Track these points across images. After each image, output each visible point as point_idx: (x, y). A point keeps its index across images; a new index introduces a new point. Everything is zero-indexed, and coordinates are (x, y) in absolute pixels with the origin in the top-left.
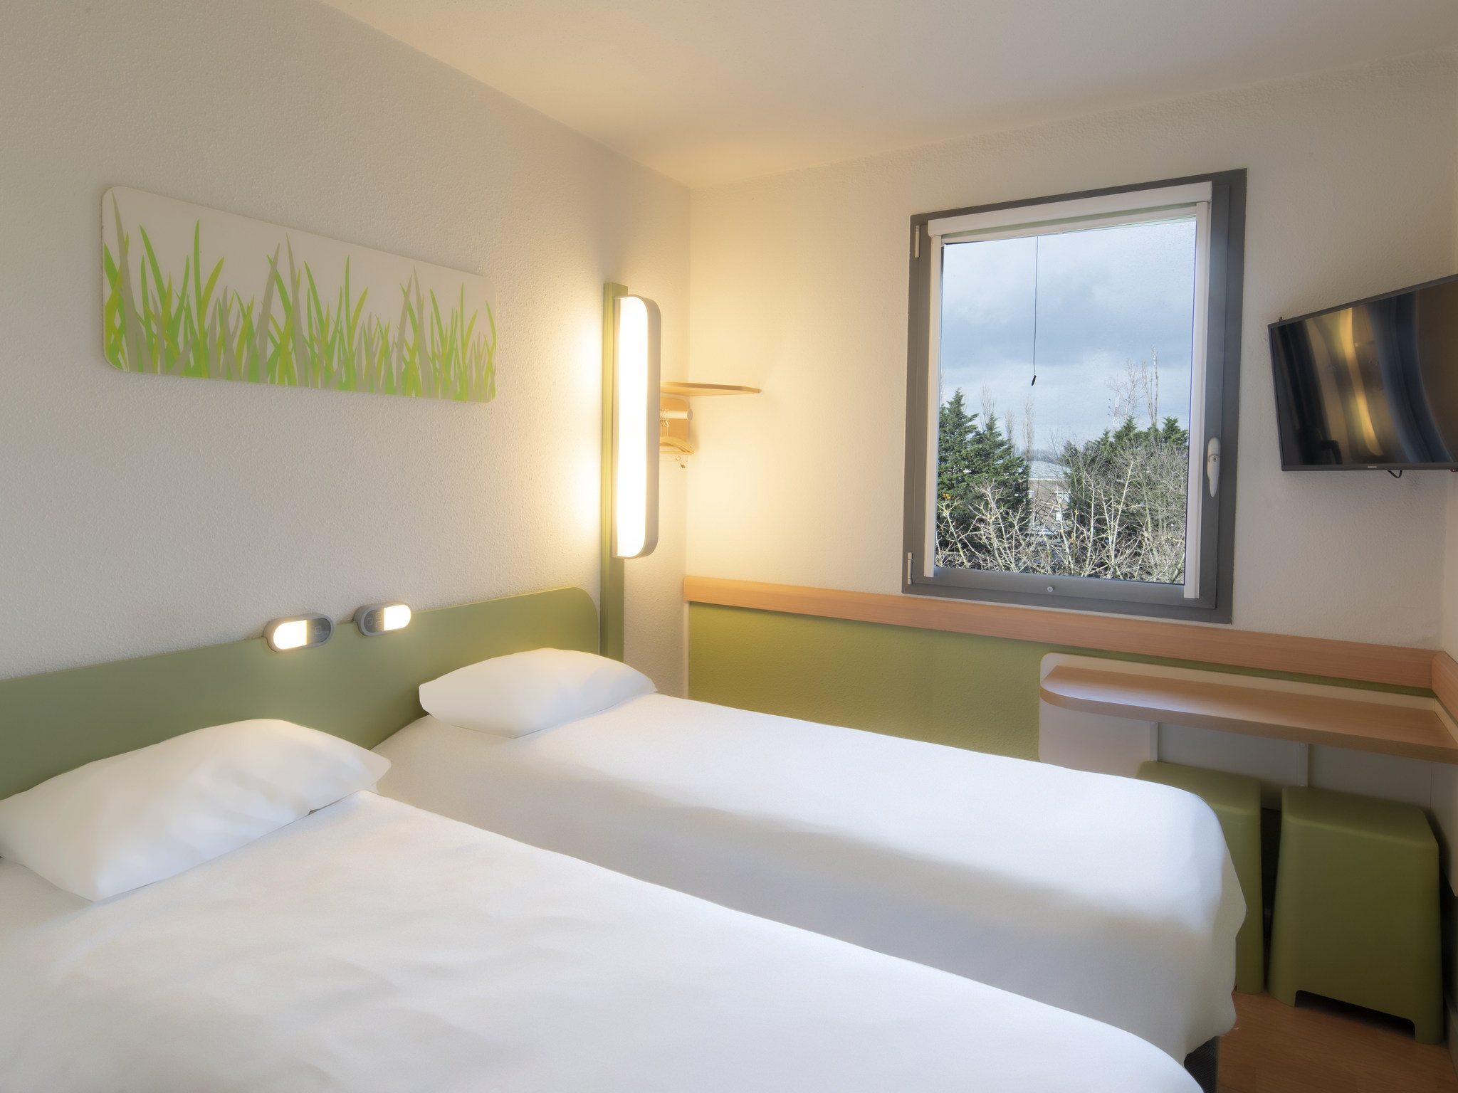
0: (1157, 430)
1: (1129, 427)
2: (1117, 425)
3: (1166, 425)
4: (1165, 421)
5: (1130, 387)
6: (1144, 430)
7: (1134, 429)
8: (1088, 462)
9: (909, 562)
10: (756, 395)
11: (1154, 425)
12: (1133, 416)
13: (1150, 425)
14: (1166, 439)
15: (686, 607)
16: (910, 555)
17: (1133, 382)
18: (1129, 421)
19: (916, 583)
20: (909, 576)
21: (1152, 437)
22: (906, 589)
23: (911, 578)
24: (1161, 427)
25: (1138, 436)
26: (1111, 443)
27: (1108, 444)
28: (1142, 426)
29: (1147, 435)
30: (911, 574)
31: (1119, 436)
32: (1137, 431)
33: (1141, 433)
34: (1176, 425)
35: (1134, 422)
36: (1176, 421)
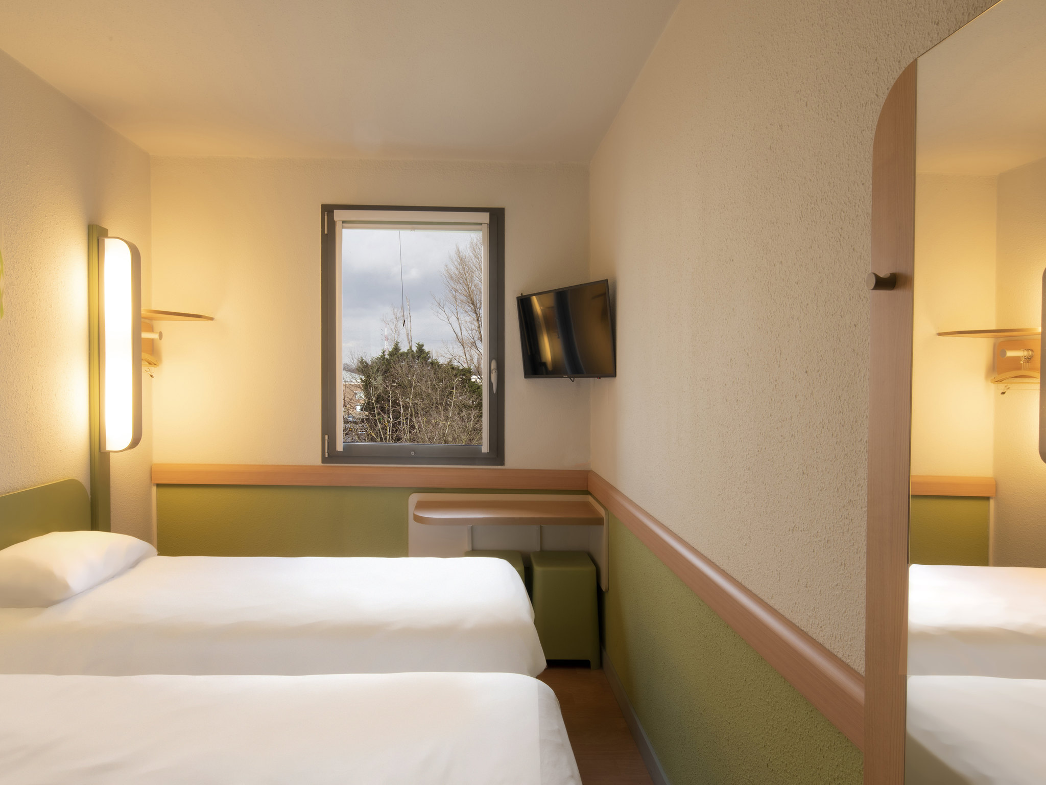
0: (413, 351)
1: (396, 349)
2: (389, 347)
3: (418, 348)
4: (417, 345)
5: (395, 322)
6: (406, 351)
7: (400, 350)
8: (374, 372)
9: (326, 442)
10: (210, 322)
11: (411, 348)
12: (398, 341)
13: (408, 348)
14: (418, 357)
15: (154, 489)
16: (326, 437)
17: (396, 319)
18: (397, 344)
19: (331, 456)
20: (326, 451)
21: (410, 355)
22: (324, 460)
23: (328, 453)
24: (415, 349)
25: (402, 354)
26: (387, 359)
27: (385, 359)
28: (404, 349)
29: (407, 354)
30: (328, 450)
31: (391, 354)
32: (401, 351)
33: (404, 352)
34: (424, 348)
35: (399, 345)
36: (423, 346)
